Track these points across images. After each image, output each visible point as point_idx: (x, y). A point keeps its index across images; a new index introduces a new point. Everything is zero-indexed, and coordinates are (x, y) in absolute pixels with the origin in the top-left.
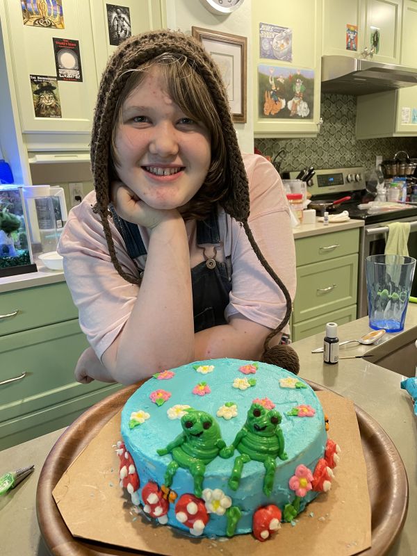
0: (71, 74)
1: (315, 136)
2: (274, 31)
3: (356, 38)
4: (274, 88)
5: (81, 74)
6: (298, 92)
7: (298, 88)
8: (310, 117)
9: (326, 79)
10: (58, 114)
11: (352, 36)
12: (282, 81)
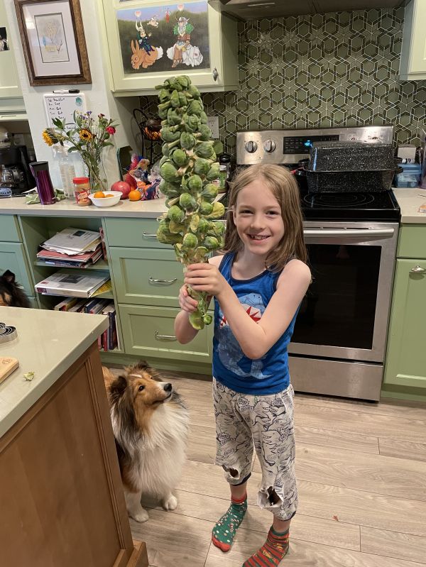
1: (222, 90)
4: (143, 35)
6: (182, 35)
7: (182, 29)
8: (205, 65)
12: (154, 24)
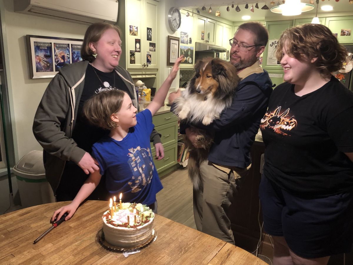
0: (138, 50)
1: (192, 70)
2: (184, 34)
3: (204, 35)
4: (183, 53)
5: (140, 50)
6: (189, 55)
7: (189, 53)
8: (192, 63)
9: (196, 51)
10: (134, 63)
11: (203, 35)
12: (185, 51)
